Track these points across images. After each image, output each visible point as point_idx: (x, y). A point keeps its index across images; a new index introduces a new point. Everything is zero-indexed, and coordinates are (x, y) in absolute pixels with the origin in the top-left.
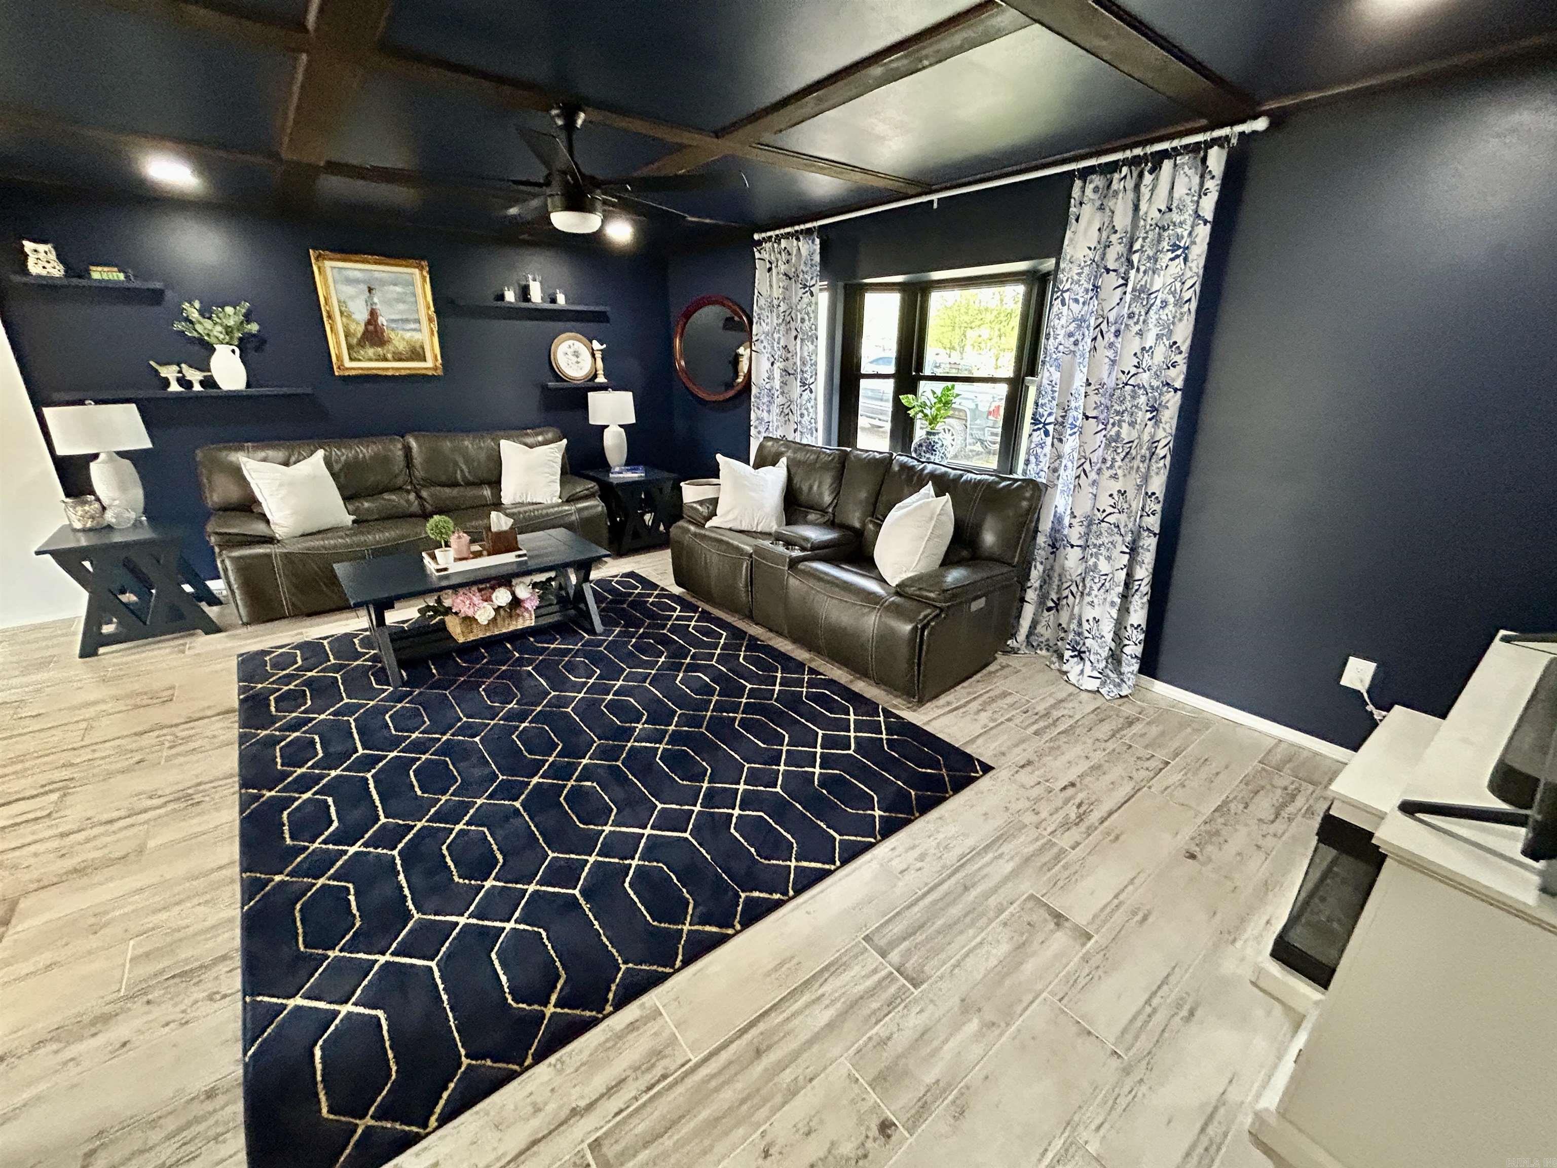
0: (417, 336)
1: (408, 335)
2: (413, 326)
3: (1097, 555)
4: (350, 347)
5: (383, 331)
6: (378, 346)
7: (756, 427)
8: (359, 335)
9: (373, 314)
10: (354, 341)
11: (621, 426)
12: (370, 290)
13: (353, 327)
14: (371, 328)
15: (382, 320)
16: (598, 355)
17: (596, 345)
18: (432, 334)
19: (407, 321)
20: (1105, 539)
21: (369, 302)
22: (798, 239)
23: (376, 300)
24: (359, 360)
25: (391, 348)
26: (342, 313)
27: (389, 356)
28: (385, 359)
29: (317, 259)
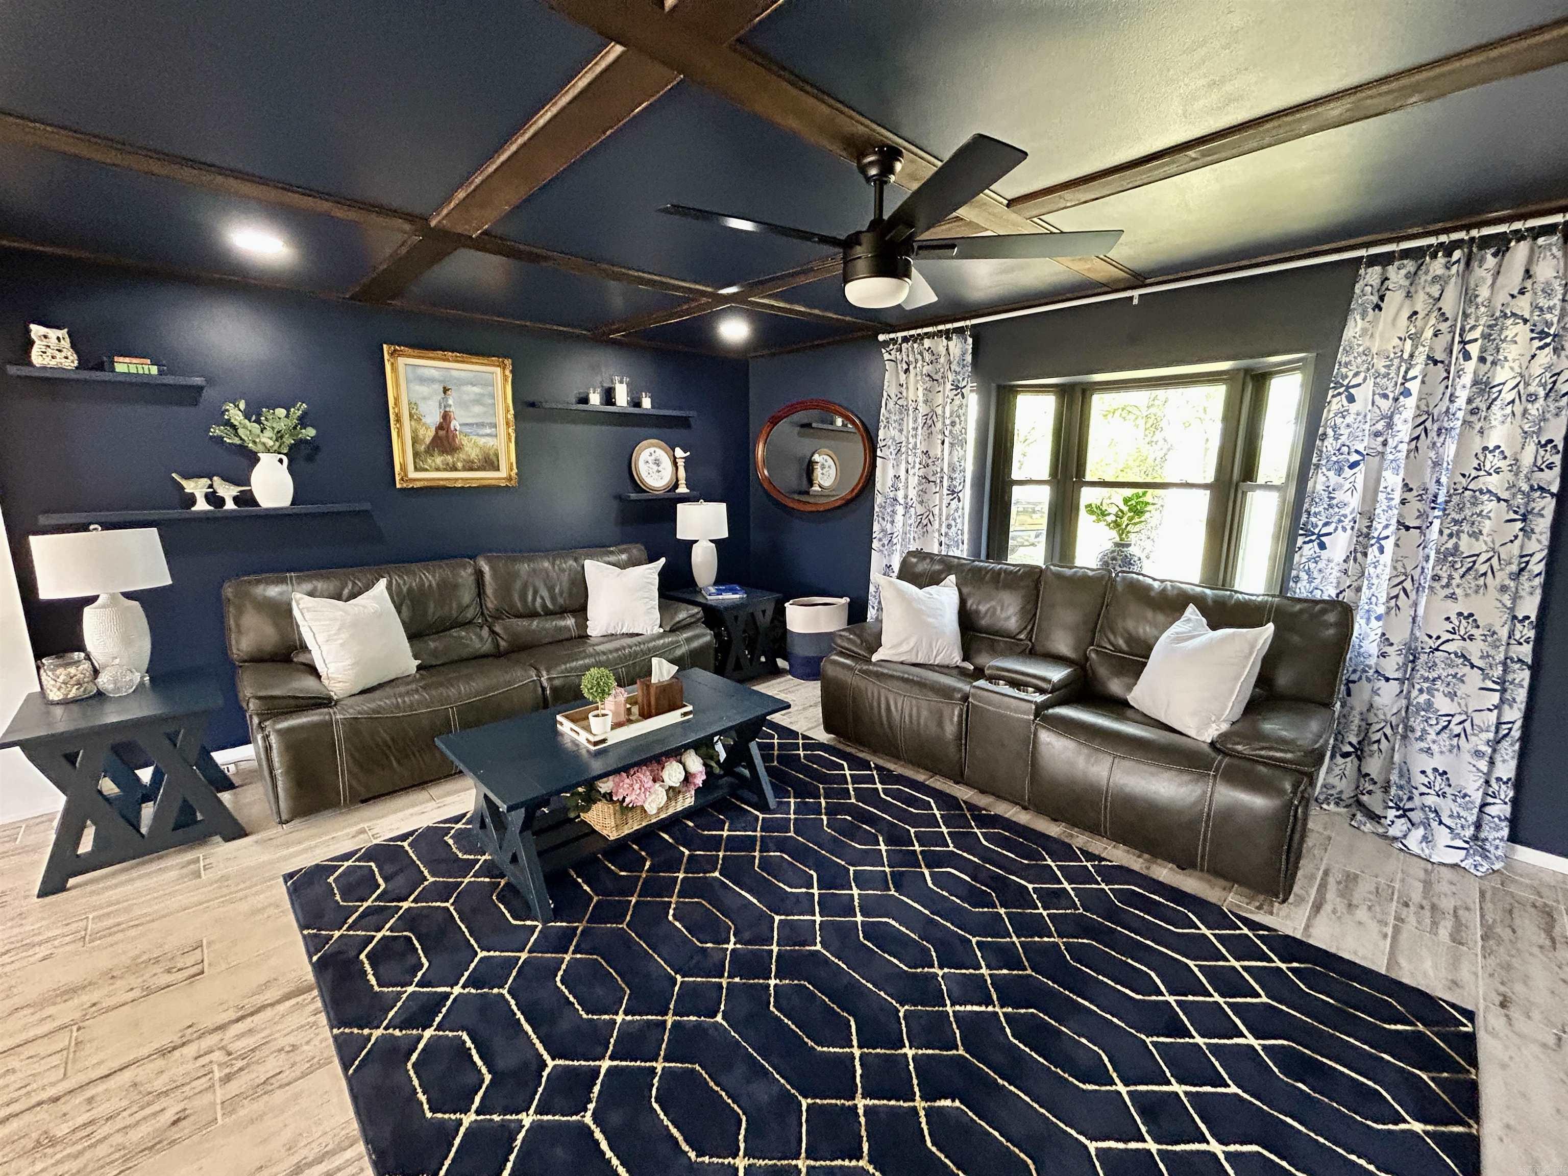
0: (491, 442)
1: (482, 441)
2: (488, 431)
3: (1430, 691)
4: (416, 454)
5: (455, 436)
6: (448, 454)
7: (880, 540)
8: (428, 441)
9: (446, 417)
10: (422, 448)
11: (711, 541)
12: (445, 390)
13: (421, 432)
14: (441, 433)
15: (455, 424)
16: (681, 463)
17: (679, 452)
18: (510, 439)
19: (482, 425)
20: (1440, 671)
21: (444, 404)
22: (948, 339)
23: (450, 402)
24: (426, 470)
25: (462, 456)
26: (411, 416)
27: (460, 465)
28: (454, 469)
29: (393, 354)
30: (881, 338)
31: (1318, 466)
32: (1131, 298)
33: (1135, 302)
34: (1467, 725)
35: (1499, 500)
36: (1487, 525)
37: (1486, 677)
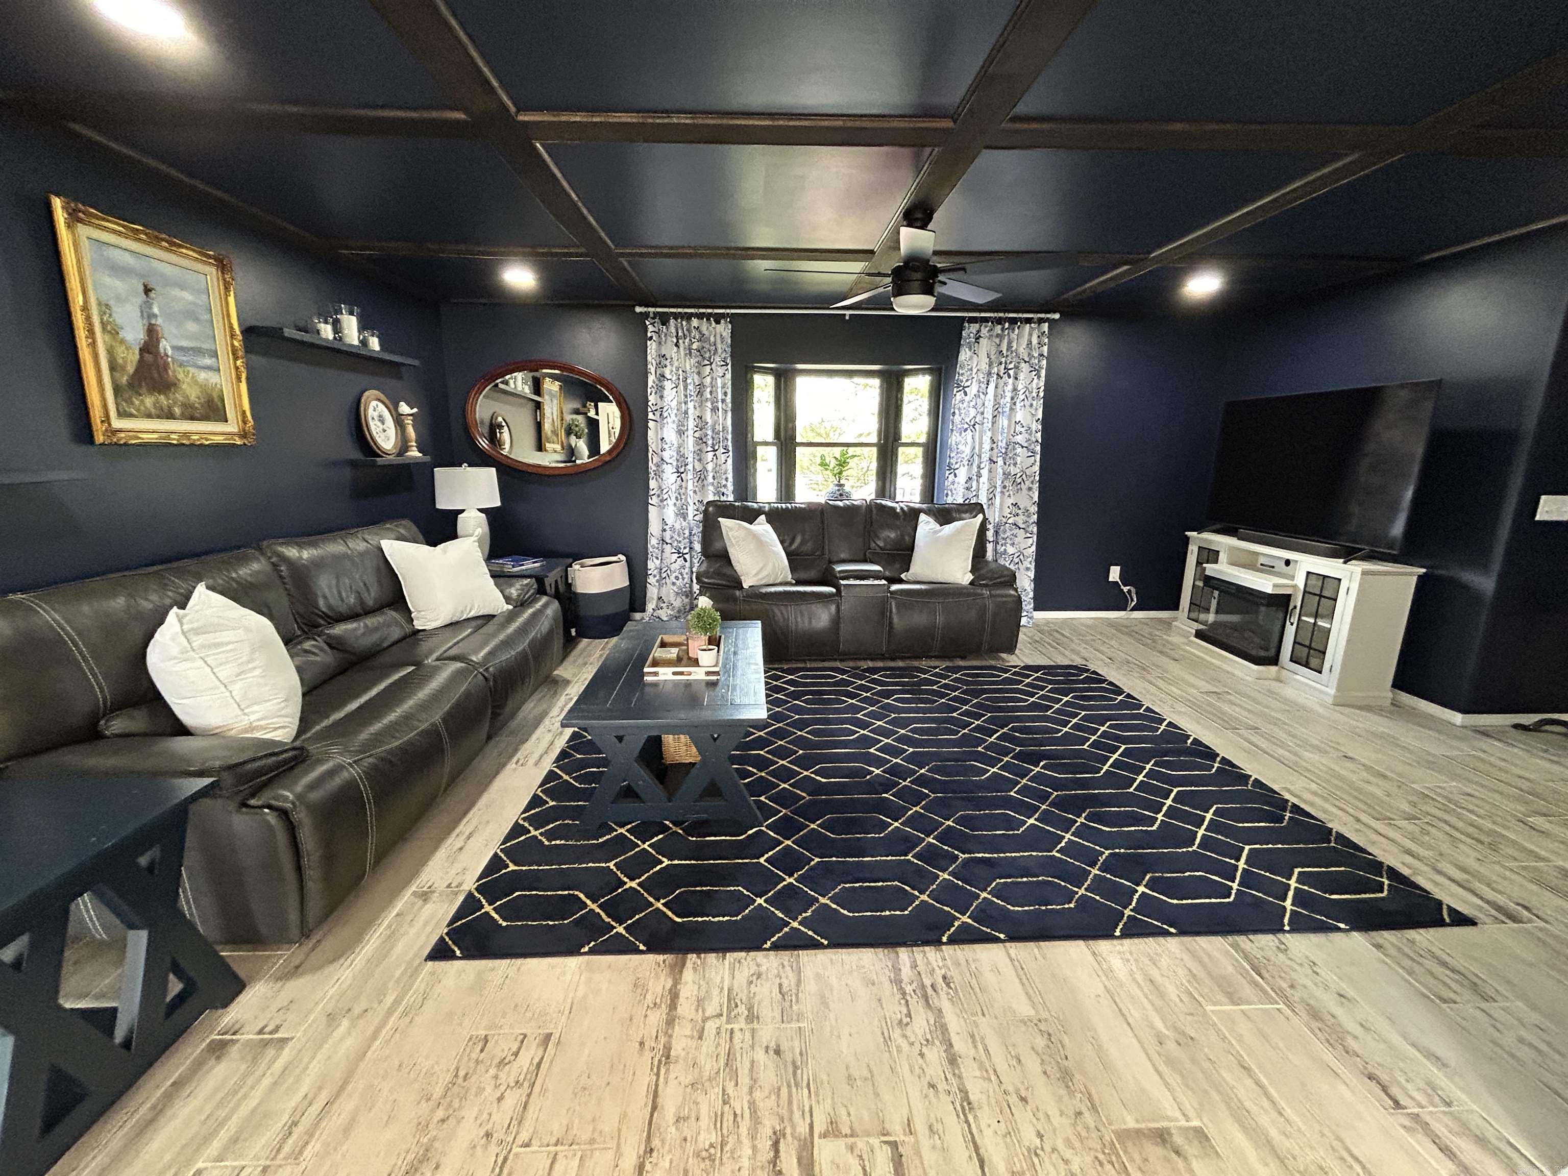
0: (212, 378)
1: (202, 376)
2: (208, 361)
4: (117, 390)
5: (166, 366)
6: (160, 393)
8: (131, 369)
9: (152, 331)
10: (124, 380)
12: (147, 290)
13: (121, 352)
14: (148, 357)
15: (165, 346)
16: (409, 421)
17: (404, 408)
18: (239, 379)
19: (198, 351)
21: (147, 314)
23: (156, 310)
24: (131, 416)
25: (179, 396)
26: (104, 325)
27: (177, 411)
28: (170, 416)
29: (74, 218)
30: (638, 309)
31: (952, 430)
32: (845, 315)
33: (847, 318)
34: (1021, 557)
35: (1023, 447)
36: (1019, 460)
37: (1026, 532)
